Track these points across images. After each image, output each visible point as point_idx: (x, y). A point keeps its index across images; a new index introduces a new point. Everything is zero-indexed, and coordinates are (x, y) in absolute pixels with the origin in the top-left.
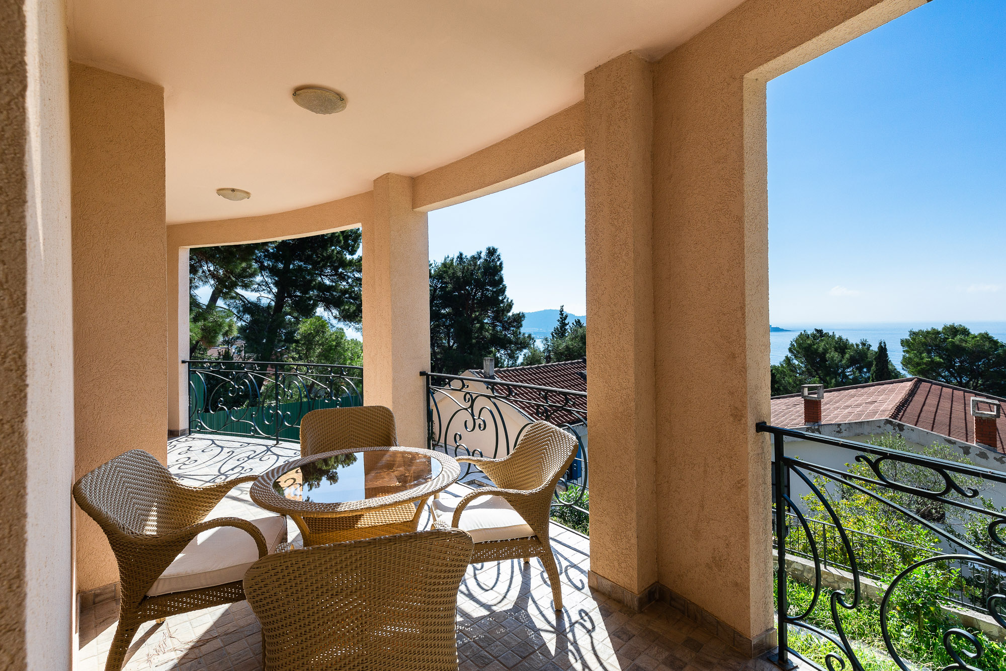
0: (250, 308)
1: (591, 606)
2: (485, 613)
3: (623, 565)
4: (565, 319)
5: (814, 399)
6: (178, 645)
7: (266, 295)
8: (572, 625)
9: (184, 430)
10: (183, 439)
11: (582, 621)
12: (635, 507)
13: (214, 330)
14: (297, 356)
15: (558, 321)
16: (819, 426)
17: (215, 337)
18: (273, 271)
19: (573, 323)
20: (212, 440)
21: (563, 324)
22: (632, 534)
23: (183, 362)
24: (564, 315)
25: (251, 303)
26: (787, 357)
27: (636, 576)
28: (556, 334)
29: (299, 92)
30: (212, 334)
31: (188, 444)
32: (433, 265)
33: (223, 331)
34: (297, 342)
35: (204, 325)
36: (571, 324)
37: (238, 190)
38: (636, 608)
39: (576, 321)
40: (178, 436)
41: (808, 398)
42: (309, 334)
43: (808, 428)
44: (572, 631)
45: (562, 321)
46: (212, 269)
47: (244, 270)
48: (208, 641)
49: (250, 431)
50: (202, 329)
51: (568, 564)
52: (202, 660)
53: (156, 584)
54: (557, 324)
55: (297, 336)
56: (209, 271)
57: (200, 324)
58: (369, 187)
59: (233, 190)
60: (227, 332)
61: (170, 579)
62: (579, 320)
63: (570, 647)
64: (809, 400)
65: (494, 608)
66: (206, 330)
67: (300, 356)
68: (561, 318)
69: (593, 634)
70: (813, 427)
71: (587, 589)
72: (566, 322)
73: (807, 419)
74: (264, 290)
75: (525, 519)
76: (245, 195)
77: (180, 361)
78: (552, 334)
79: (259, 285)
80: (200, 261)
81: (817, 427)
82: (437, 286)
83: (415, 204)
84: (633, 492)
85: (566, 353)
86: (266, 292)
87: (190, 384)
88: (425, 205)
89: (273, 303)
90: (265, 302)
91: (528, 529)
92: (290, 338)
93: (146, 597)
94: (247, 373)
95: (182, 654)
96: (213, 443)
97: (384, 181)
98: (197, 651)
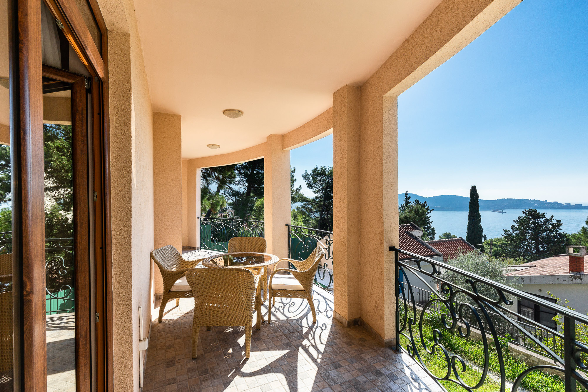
0: (235, 194)
1: (329, 323)
2: (286, 319)
3: (343, 308)
4: (409, 199)
5: (577, 256)
6: (181, 312)
7: (242, 187)
8: (317, 327)
9: (198, 248)
10: (197, 251)
11: (322, 327)
12: (347, 282)
13: (216, 204)
14: (255, 218)
15: (404, 200)
16: (580, 275)
17: (216, 208)
18: (246, 175)
19: (413, 202)
20: (208, 252)
21: (407, 203)
22: (346, 294)
23: (198, 218)
24: (408, 197)
25: (235, 191)
26: (583, 228)
27: (347, 312)
28: (402, 208)
29: (225, 111)
30: (215, 206)
31: (199, 253)
32: (327, 169)
33: (220, 205)
34: (255, 210)
35: (212, 202)
36: (412, 203)
37: (215, 145)
38: (347, 326)
39: (415, 201)
40: (196, 250)
41: (572, 255)
42: (260, 207)
43: (571, 276)
44: (316, 329)
45: (407, 201)
46: (216, 175)
47: (230, 175)
48: (190, 313)
49: (223, 249)
50: (211, 204)
51: (330, 309)
52: (187, 317)
53: (173, 287)
54: (403, 203)
55: (255, 208)
56: (215, 176)
57: (210, 201)
58: (265, 141)
59: (213, 145)
60: (222, 205)
61: (177, 286)
62: (418, 201)
63: (311, 333)
64: (573, 257)
65: (289, 318)
66: (213, 204)
67: (256, 218)
68: (406, 199)
69: (323, 331)
70: (575, 275)
71: (331, 318)
72: (409, 201)
73: (571, 269)
74: (241, 184)
75: (301, 283)
76: (218, 146)
77: (197, 218)
78: (400, 209)
79: (239, 182)
80: (211, 172)
81: (579, 275)
82: (329, 181)
83: (283, 147)
84: (346, 276)
85: (405, 220)
86: (242, 185)
87: (200, 227)
88: (287, 148)
89: (246, 191)
90: (242, 190)
91: (302, 287)
92: (252, 210)
93: (170, 291)
94: (221, 223)
95: (182, 315)
96: (208, 253)
97: (270, 137)
98: (186, 314)
